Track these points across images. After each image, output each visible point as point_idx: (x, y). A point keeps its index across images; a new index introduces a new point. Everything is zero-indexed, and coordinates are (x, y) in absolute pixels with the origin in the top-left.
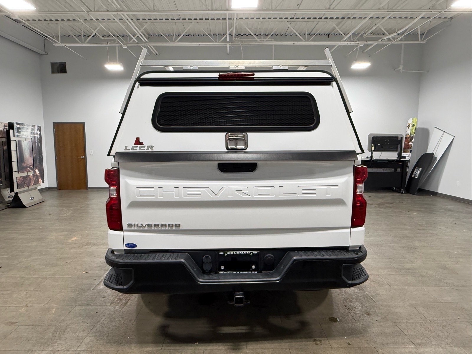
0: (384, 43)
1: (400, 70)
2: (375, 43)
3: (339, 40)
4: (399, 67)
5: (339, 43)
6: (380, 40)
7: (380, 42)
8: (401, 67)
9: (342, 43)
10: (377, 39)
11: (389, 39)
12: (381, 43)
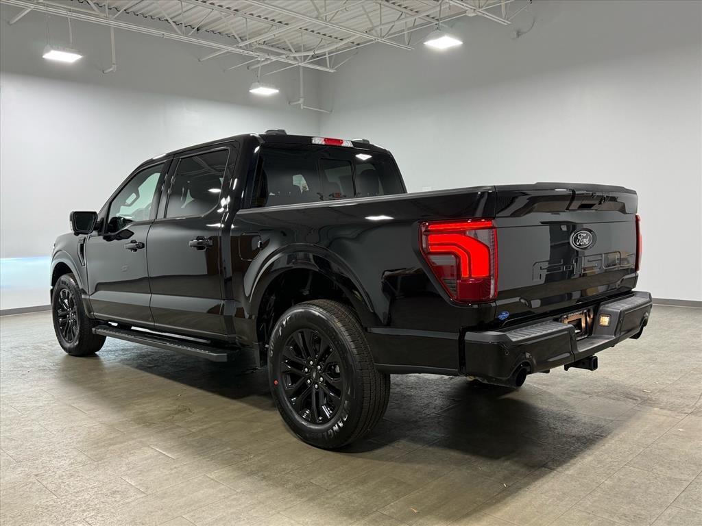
0: (290, 62)
1: (300, 104)
2: (274, 59)
3: (231, 44)
4: (299, 100)
5: (230, 49)
6: (284, 57)
7: (283, 59)
8: (302, 100)
9: (234, 49)
10: (279, 54)
11: (295, 58)
12: (286, 61)
